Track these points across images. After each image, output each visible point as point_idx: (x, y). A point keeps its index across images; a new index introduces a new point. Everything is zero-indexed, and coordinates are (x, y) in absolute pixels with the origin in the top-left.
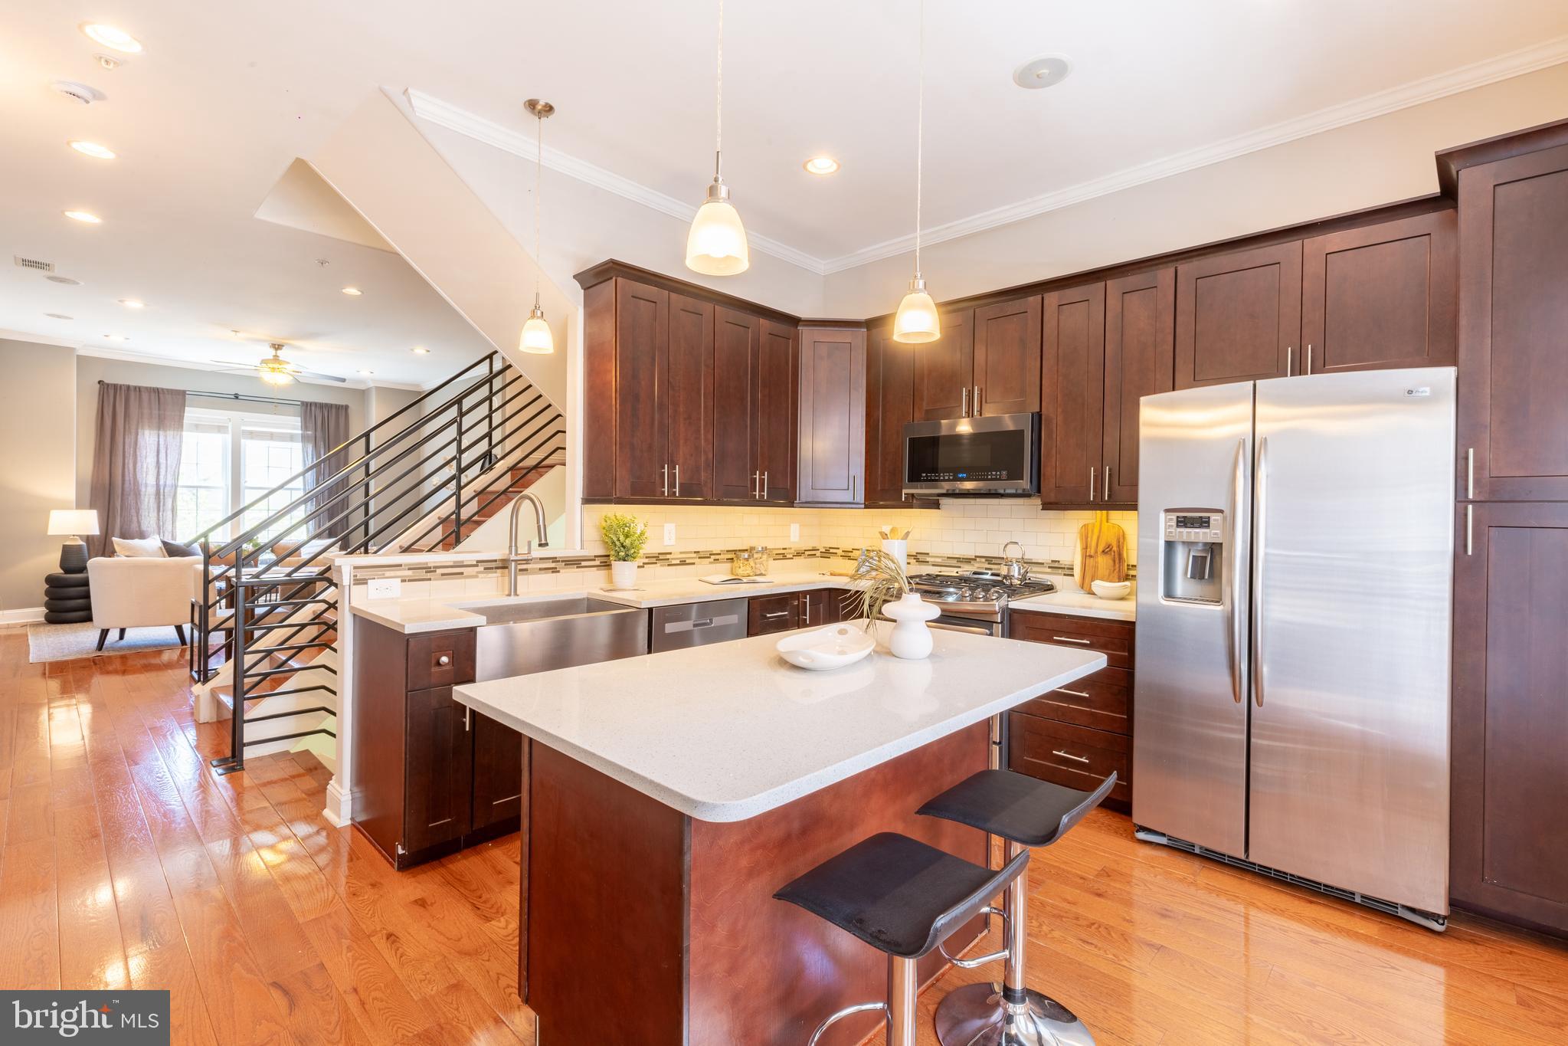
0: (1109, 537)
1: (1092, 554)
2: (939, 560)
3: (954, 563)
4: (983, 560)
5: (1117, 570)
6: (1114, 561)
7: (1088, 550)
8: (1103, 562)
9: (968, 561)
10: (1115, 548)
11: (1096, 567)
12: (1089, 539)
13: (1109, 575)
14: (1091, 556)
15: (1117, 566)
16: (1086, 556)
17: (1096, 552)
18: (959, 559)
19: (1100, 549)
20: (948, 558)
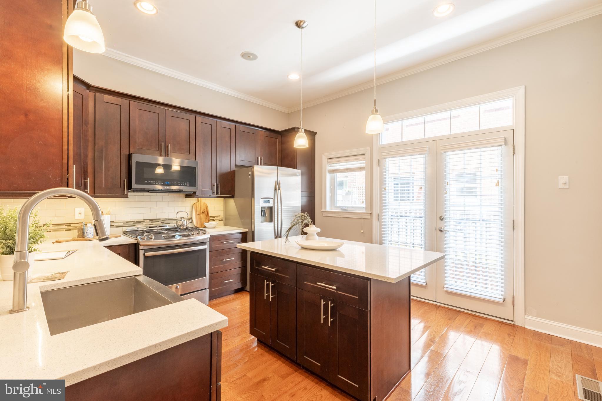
0: (203, 208)
1: (199, 213)
2: (121, 224)
3: (131, 224)
4: (149, 221)
5: (207, 218)
6: (206, 215)
7: (197, 212)
8: (203, 216)
9: (139, 222)
10: (206, 211)
11: (201, 218)
12: (197, 208)
13: (205, 220)
14: (199, 214)
15: (207, 217)
16: (197, 215)
17: (200, 213)
18: (134, 222)
19: (201, 211)
20: (127, 222)
